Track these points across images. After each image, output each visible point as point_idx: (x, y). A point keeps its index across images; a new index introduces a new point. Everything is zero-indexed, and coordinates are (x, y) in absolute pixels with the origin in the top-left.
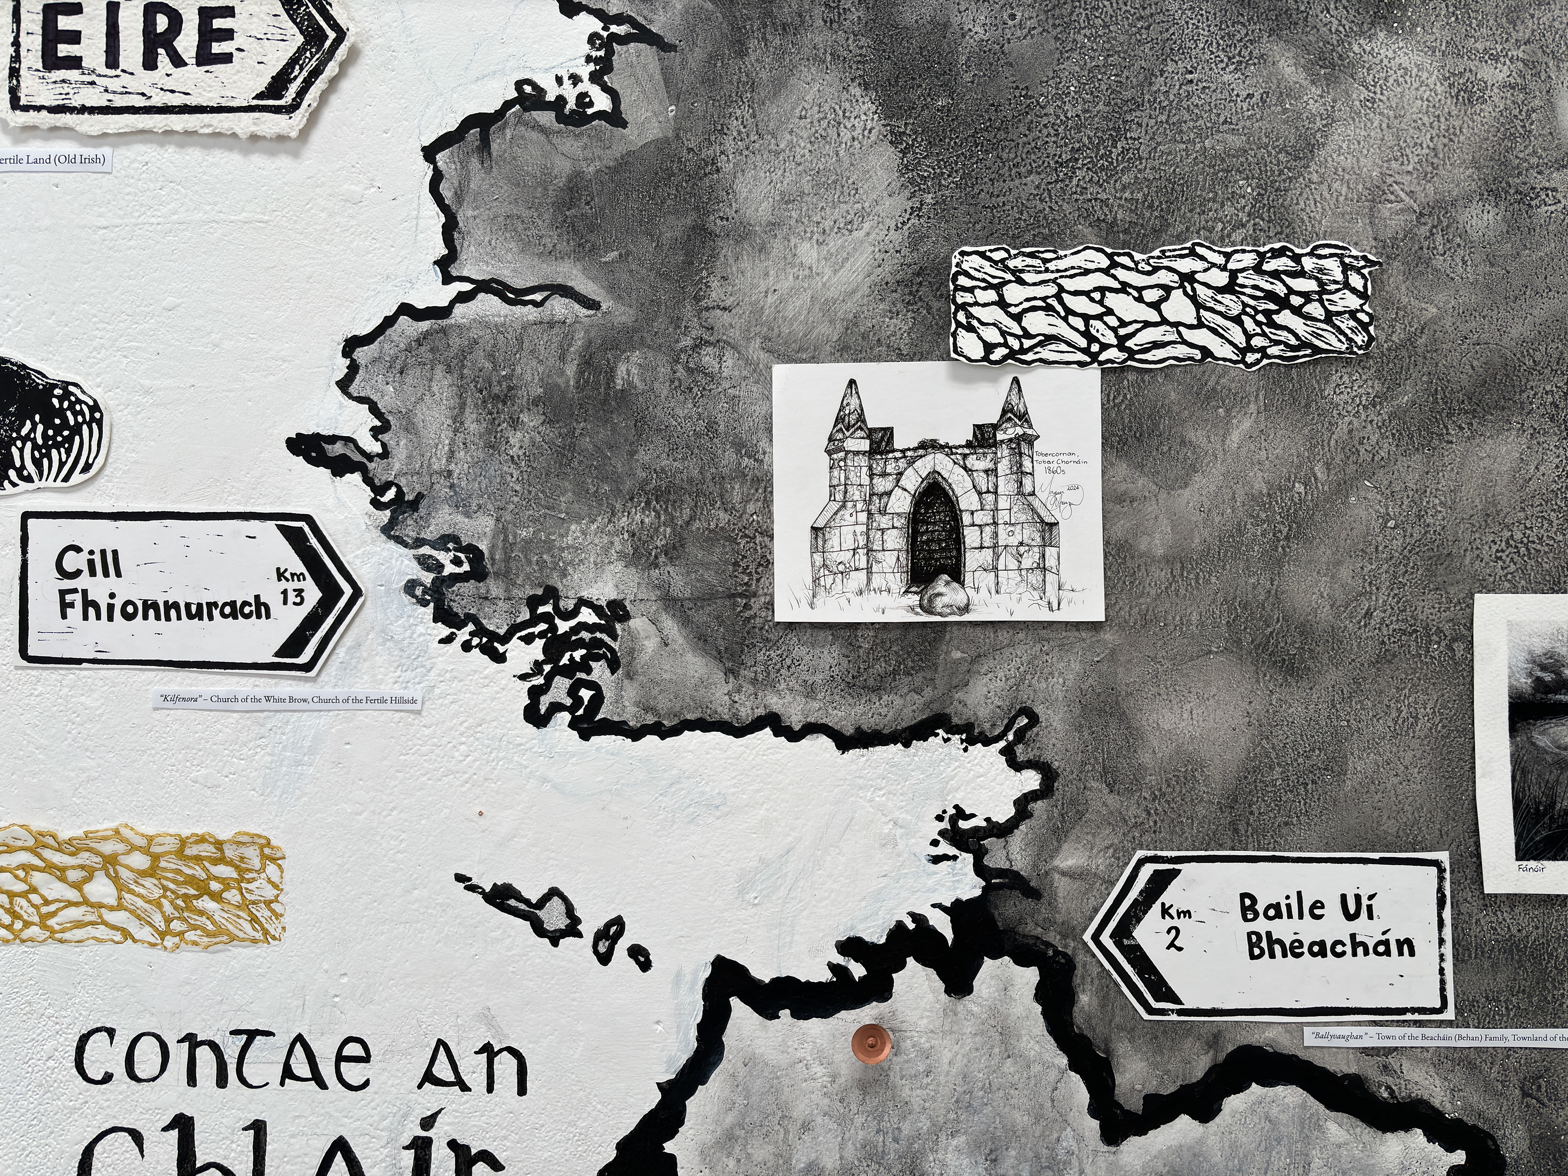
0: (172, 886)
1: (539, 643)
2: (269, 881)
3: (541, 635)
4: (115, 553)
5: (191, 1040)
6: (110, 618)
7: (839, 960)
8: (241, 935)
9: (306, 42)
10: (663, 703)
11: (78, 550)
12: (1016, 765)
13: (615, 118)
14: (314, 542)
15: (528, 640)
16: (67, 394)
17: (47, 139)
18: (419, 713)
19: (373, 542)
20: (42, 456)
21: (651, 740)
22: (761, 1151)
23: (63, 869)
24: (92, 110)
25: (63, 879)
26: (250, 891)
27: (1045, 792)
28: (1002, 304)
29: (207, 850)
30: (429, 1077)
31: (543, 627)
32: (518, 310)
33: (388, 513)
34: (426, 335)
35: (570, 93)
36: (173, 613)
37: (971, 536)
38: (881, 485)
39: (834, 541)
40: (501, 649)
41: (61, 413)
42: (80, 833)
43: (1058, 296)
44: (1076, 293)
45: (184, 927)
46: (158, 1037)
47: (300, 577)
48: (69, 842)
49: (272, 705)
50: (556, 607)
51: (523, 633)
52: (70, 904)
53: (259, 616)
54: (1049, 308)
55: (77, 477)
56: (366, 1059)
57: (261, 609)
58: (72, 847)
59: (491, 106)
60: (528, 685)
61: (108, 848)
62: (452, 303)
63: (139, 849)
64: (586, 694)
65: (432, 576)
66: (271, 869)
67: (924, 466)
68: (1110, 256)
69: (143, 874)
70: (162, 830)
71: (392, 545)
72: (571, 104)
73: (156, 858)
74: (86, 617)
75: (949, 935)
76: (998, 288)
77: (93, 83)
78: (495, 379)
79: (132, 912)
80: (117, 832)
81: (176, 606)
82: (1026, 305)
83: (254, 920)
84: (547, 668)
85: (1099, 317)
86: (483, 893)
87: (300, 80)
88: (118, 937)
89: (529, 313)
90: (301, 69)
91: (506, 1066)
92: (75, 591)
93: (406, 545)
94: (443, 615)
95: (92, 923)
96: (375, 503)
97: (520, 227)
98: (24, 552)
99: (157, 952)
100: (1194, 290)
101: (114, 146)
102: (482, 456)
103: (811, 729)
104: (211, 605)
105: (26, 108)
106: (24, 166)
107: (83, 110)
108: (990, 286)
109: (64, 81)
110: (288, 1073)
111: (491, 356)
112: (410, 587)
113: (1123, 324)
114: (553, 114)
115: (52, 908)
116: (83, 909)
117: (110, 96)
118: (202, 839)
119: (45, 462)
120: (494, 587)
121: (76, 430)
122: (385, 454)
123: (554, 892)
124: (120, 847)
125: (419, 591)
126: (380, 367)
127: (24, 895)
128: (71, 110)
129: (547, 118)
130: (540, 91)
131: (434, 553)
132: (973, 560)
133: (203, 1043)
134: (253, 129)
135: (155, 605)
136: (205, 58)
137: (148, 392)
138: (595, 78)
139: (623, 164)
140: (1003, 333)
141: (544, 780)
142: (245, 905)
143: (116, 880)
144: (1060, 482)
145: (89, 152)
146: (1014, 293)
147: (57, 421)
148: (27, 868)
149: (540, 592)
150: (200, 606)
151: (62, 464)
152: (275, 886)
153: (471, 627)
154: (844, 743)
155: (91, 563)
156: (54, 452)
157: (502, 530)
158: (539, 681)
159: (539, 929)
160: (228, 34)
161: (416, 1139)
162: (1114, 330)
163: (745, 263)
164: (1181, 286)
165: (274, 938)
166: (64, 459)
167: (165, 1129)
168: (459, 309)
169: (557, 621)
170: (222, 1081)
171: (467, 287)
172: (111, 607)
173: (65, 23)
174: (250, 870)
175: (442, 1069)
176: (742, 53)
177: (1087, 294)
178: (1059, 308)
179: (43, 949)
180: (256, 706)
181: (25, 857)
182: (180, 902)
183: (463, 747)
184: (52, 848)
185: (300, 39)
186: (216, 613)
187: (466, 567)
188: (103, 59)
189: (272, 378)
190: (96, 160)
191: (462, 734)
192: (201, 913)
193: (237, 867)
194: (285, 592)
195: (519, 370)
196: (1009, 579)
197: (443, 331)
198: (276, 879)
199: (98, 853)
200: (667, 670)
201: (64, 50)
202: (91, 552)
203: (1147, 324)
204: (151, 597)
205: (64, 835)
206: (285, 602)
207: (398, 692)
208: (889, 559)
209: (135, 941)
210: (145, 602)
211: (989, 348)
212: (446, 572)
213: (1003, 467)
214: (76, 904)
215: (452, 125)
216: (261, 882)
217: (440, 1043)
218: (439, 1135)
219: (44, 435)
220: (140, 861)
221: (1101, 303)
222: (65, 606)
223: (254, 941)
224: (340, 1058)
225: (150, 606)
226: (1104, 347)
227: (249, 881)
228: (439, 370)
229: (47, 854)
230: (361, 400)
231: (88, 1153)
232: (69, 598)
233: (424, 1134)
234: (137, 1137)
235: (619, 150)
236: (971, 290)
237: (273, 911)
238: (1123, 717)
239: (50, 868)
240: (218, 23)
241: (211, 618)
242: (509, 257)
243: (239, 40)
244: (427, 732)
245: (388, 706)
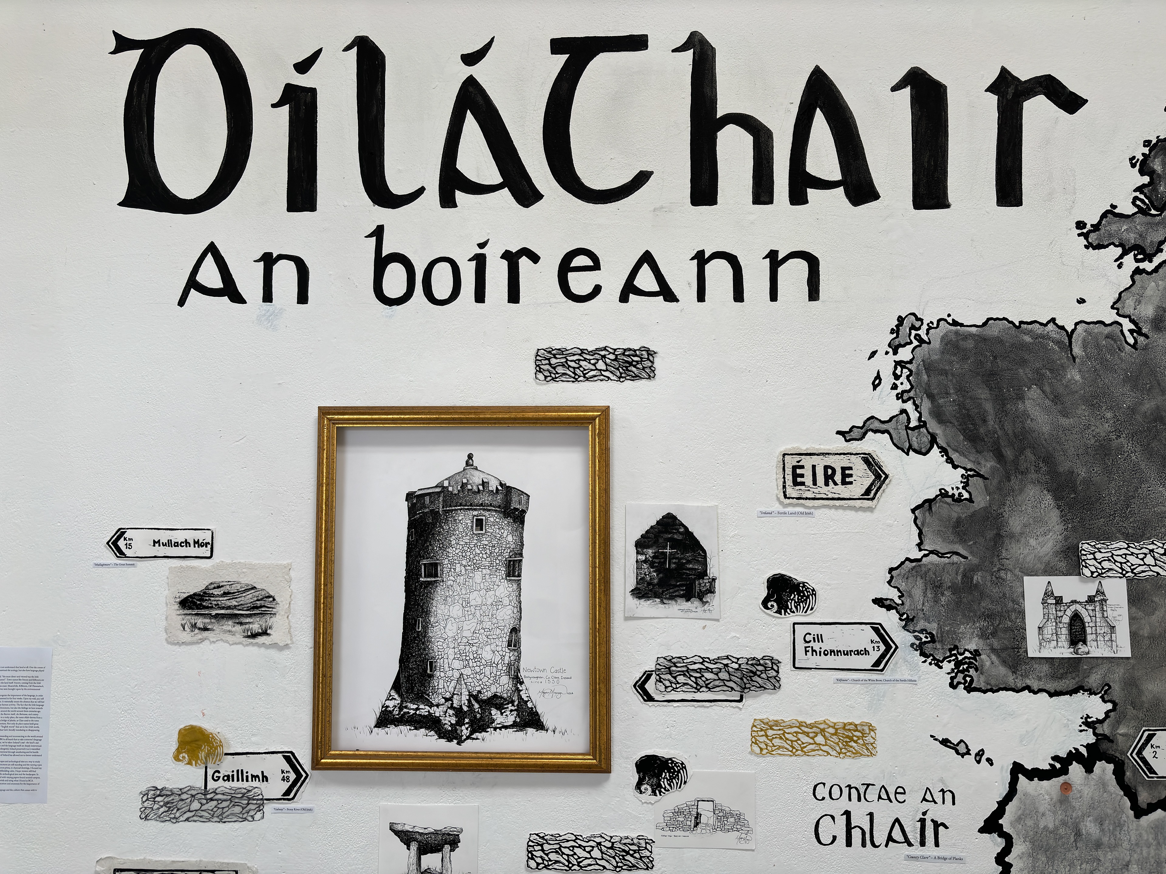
0: (842, 738)
1: (953, 663)
2: (872, 737)
3: (953, 660)
4: (821, 635)
5: (849, 786)
6: (820, 655)
7: (1052, 762)
8: (864, 754)
9: (876, 478)
10: (993, 682)
11: (810, 634)
12: (1105, 701)
13: (970, 500)
14: (882, 631)
15: (949, 662)
16: (804, 586)
17: (794, 507)
18: (916, 684)
19: (900, 631)
20: (797, 605)
21: (990, 693)
22: (1030, 823)
23: (808, 733)
24: (810, 499)
25: (808, 736)
26: (866, 740)
27: (1114, 709)
28: (1095, 559)
29: (852, 727)
30: (924, 799)
31: (954, 658)
32: (942, 559)
33: (904, 622)
34: (914, 567)
35: (956, 493)
36: (839, 653)
37: (1089, 630)
38: (1060, 614)
39: (1045, 631)
40: (941, 665)
41: (803, 592)
42: (813, 721)
43: (1112, 556)
44: (1117, 555)
45: (846, 751)
46: (839, 786)
47: (878, 642)
48: (810, 725)
49: (870, 682)
50: (958, 652)
51: (948, 660)
52: (810, 744)
53: (866, 655)
54: (1109, 560)
55: (809, 612)
56: (904, 793)
57: (866, 652)
58: (810, 726)
59: (932, 497)
60: (950, 676)
61: (822, 726)
62: (922, 557)
63: (832, 727)
64: (968, 679)
65: (919, 642)
66: (872, 733)
67: (1073, 608)
68: (1128, 544)
69: (833, 734)
70: (838, 721)
71: (906, 632)
72: (957, 496)
73: (837, 729)
74: (813, 655)
75: (1086, 755)
76: (1093, 554)
77: (809, 490)
78: (936, 581)
79: (829, 746)
80: (825, 722)
81: (840, 651)
82: (1102, 559)
83: (867, 749)
84: (956, 671)
85: (1125, 563)
86: (939, 741)
87: (875, 490)
88: (826, 754)
89: (946, 560)
90: (875, 487)
91: (948, 796)
92: (809, 647)
93: (910, 632)
94: (923, 654)
95: (817, 750)
96: (900, 619)
97: (942, 534)
98: (794, 635)
99: (838, 759)
100: (1154, 554)
101: (815, 509)
102: (933, 605)
103: (1040, 691)
104: (851, 651)
105: (789, 498)
106: (787, 515)
107: (807, 499)
108: (1091, 553)
109: (800, 490)
110: (880, 797)
111: (935, 574)
112: (912, 645)
113: (1133, 565)
114: (951, 499)
115: (805, 745)
116: (815, 745)
117: (815, 494)
118: (851, 724)
119: (799, 607)
120: (939, 646)
121: (808, 597)
122: (903, 604)
123: (962, 741)
124: (826, 726)
125: (915, 647)
126: (901, 577)
127: (796, 741)
128: (803, 499)
129: (949, 500)
130: (947, 492)
131: (919, 635)
132: (1089, 638)
133: (853, 787)
134: (861, 505)
135: (834, 651)
136: (844, 483)
137: (828, 585)
138: (964, 488)
139: (973, 515)
140: (1096, 568)
141: (957, 706)
142: (864, 744)
143: (824, 736)
144: (1115, 614)
145: (807, 511)
146: (1098, 556)
147: (802, 594)
148: (796, 733)
149: (952, 647)
150: (847, 651)
151: (804, 608)
152: (874, 739)
153: (931, 658)
154: (1051, 695)
155: (814, 638)
156: (801, 604)
157: (940, 627)
158: (953, 675)
159: (957, 752)
160: (851, 476)
161: (921, 819)
162: (1130, 567)
163: (1013, 546)
164: (1150, 553)
165: (874, 755)
166: (804, 606)
167: (842, 815)
168: (924, 559)
169: (958, 656)
170: (859, 800)
171: (927, 552)
172: (820, 652)
173: (799, 471)
174: (866, 734)
175: (928, 797)
176: (1009, 481)
177: (1121, 556)
178: (1112, 560)
179: (802, 758)
180: (866, 682)
181: (796, 729)
182: (844, 743)
183: (930, 695)
184: (805, 727)
185: (874, 477)
186: (852, 653)
187: (929, 639)
188: (812, 483)
189: (866, 581)
190: (810, 513)
191: (930, 691)
192: (851, 747)
193: (861, 733)
194: (874, 647)
195: (943, 578)
196: (1101, 644)
197: (920, 566)
198: (874, 736)
199: (819, 728)
200: (994, 672)
201: (799, 480)
202: (814, 635)
203: (1140, 565)
204: (832, 649)
205: (808, 722)
206: (874, 650)
207: (910, 678)
208: (1063, 637)
209: (831, 755)
210: (831, 650)
211: (1092, 573)
212: (923, 641)
213: (1097, 609)
214: (812, 744)
215: (920, 502)
216: (869, 737)
217: (927, 788)
218: (928, 818)
219: (798, 598)
220: (831, 730)
221: (1125, 558)
222: (806, 652)
223: (868, 756)
224: (896, 793)
225: (832, 651)
226: (1127, 572)
227: (866, 737)
228: (919, 578)
229: (803, 728)
230: (895, 587)
231: (818, 823)
232: (807, 649)
233: (923, 817)
234: (833, 818)
235: (972, 510)
236: (1085, 555)
237: (873, 746)
238: (1137, 686)
239: (804, 733)
240: (847, 472)
241: (851, 655)
242: (939, 543)
243: (854, 477)
244: (919, 690)
245: (907, 682)
